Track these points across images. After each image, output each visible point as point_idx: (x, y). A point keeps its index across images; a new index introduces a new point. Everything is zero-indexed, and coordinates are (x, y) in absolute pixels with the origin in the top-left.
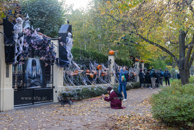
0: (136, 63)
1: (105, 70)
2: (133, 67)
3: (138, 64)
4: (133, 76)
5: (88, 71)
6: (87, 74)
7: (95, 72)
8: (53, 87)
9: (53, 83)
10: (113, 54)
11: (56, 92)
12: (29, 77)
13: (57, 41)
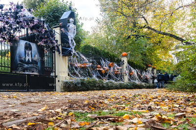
0: (149, 68)
1: (118, 69)
2: (146, 71)
3: (151, 69)
4: (147, 79)
5: (99, 66)
6: (97, 69)
7: (107, 68)
8: (56, 77)
9: (55, 72)
10: (126, 56)
11: (59, 81)
12: (21, 61)
13: (59, 28)
